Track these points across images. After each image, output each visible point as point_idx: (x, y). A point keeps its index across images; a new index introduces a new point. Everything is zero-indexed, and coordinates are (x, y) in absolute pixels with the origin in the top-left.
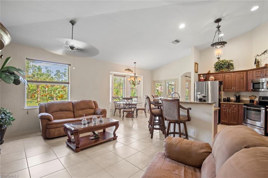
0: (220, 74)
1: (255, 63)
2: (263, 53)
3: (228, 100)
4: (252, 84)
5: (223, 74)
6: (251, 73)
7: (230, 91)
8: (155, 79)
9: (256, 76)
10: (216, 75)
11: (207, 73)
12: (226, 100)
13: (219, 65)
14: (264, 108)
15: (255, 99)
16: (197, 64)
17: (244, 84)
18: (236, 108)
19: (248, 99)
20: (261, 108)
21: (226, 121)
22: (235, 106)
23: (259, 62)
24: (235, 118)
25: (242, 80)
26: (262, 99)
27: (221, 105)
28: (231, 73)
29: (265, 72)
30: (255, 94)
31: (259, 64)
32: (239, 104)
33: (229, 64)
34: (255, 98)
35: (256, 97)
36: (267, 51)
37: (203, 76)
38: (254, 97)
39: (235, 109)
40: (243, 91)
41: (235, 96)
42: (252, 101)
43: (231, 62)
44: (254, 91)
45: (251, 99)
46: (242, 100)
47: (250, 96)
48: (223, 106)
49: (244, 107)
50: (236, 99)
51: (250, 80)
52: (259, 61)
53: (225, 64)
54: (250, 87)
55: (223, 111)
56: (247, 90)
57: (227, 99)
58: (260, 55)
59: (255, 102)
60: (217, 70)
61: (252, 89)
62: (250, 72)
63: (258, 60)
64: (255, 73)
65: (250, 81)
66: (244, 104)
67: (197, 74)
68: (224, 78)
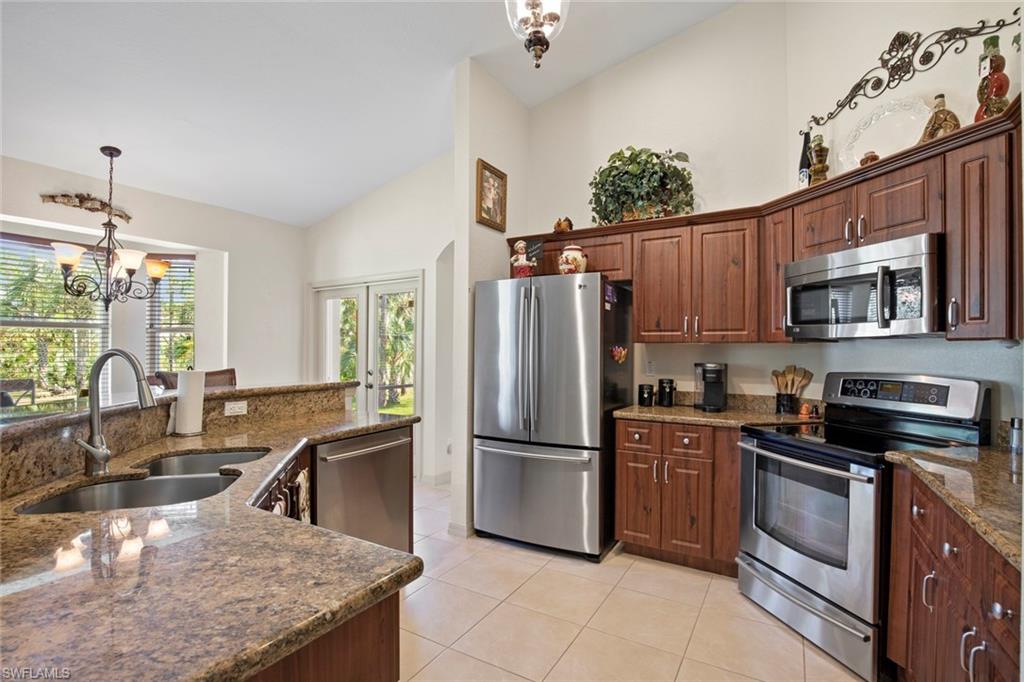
0: (618, 238)
1: (805, 163)
2: (842, 98)
3: (666, 396)
4: (789, 290)
5: (636, 235)
6: (780, 226)
7: (672, 341)
8: (320, 277)
9: (808, 244)
10: (599, 241)
11: (551, 230)
12: (651, 394)
13: (613, 183)
14: (871, 473)
15: (803, 388)
16: (501, 176)
17: (747, 296)
18: (700, 452)
19: (769, 390)
20: (848, 470)
21: (643, 536)
22: (695, 435)
23: (827, 150)
24: (693, 520)
25: (733, 268)
26: (845, 392)
27: (620, 428)
28: (676, 231)
29: (864, 206)
30: (802, 355)
31: (827, 163)
32: (715, 428)
33: (665, 174)
34: (804, 382)
35: (808, 376)
36: (868, 81)
37: (527, 248)
38: (798, 379)
39: (697, 456)
40: (739, 341)
41: (699, 370)
42: (788, 402)
43: (679, 164)
44: (801, 339)
45: (783, 392)
46: (734, 396)
47: (776, 374)
48: (629, 437)
49: (743, 449)
50: (703, 391)
51: (778, 265)
52: (825, 144)
53: (644, 171)
54: (777, 312)
55: (627, 466)
56: (762, 336)
57: (655, 389)
58: (831, 116)
59: (804, 410)
60: (602, 212)
61: (789, 324)
62: (777, 217)
63: (820, 138)
64: (808, 217)
65: (775, 278)
66: (744, 429)
67: (500, 239)
68: (642, 259)
